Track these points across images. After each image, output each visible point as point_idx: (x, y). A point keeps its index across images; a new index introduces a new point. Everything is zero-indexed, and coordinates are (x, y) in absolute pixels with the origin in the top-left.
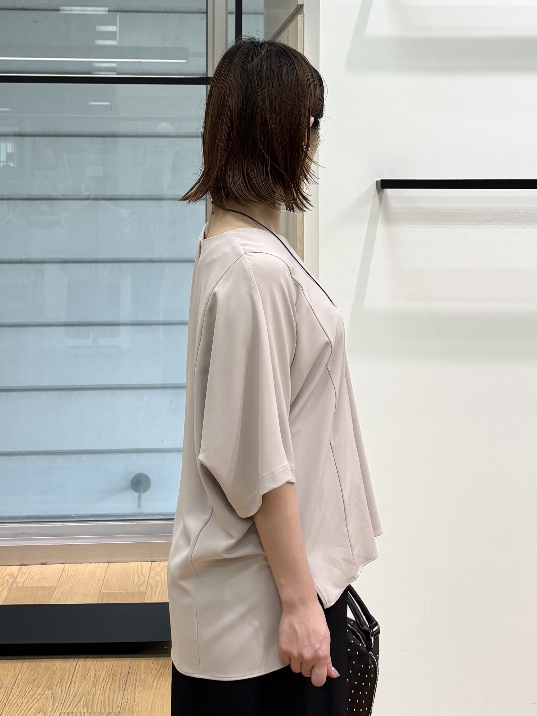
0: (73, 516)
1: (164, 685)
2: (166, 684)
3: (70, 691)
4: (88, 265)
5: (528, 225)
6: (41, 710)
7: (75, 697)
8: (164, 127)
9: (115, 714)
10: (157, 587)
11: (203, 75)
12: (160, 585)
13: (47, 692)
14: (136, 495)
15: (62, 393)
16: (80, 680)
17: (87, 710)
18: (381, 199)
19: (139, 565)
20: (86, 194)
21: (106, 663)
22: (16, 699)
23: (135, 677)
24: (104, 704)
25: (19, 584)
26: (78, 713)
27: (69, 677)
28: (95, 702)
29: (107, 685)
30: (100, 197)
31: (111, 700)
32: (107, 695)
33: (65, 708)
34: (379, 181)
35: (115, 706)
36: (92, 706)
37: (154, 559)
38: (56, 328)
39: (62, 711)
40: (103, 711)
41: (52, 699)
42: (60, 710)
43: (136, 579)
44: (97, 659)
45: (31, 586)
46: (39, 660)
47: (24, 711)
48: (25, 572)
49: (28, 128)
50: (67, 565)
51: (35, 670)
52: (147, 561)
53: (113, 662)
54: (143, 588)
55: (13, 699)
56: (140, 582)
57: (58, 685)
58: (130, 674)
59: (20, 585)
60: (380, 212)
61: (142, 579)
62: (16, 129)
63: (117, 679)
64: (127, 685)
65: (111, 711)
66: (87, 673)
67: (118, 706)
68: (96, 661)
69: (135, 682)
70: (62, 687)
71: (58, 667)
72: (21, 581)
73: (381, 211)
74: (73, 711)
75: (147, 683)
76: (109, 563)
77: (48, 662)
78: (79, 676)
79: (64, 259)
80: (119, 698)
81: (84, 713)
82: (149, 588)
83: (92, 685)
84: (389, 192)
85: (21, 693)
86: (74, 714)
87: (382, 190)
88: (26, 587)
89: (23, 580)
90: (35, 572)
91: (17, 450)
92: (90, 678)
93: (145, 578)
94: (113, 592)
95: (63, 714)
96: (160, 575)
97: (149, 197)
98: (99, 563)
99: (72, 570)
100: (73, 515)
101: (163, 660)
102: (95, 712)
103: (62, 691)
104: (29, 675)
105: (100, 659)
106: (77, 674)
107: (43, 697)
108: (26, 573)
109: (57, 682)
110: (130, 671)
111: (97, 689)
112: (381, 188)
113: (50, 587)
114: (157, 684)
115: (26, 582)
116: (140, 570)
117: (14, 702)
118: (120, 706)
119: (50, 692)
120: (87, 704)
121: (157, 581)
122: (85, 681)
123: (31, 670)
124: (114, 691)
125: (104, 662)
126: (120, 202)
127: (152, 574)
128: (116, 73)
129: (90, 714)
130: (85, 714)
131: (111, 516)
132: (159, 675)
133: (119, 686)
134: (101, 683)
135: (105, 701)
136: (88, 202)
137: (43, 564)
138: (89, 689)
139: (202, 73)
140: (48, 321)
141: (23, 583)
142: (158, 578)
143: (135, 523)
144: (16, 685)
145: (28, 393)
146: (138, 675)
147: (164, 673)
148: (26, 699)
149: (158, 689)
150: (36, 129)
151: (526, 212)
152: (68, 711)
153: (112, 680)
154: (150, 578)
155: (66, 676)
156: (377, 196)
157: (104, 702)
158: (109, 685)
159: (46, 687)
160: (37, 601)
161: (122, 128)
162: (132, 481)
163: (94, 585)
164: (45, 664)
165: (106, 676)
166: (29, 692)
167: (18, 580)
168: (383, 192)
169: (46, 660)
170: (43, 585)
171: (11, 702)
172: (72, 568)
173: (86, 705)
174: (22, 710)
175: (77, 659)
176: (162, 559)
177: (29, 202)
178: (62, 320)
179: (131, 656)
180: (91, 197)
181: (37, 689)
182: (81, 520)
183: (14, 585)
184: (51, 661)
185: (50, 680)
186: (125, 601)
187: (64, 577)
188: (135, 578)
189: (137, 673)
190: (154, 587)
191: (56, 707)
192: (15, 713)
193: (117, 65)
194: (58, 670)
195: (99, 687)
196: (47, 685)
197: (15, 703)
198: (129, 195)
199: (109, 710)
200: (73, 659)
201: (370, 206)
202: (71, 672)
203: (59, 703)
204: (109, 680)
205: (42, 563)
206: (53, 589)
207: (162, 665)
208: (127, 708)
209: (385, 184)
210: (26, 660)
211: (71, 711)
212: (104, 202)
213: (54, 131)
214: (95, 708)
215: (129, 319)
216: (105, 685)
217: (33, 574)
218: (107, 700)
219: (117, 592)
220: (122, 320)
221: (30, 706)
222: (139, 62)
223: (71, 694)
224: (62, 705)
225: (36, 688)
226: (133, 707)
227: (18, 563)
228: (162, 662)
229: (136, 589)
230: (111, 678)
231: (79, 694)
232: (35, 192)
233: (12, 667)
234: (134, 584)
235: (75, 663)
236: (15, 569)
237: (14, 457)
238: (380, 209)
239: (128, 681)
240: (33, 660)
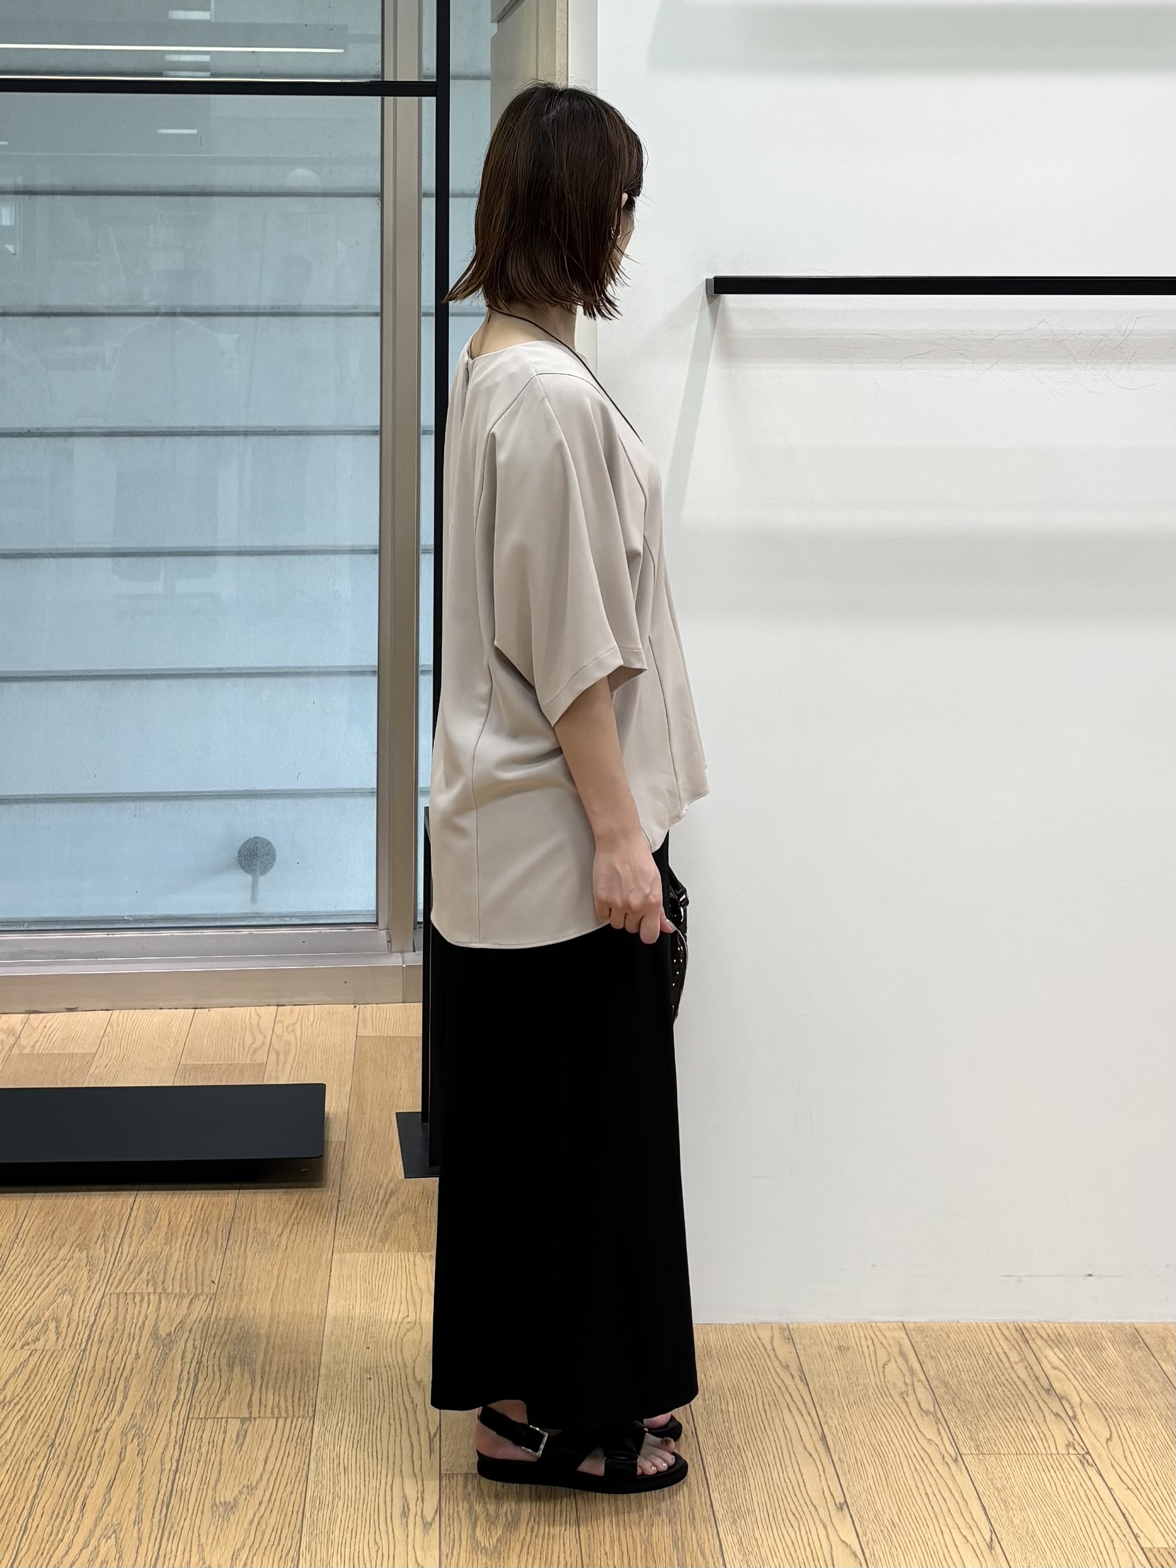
0: (126, 918)
1: (301, 1241)
2: (304, 1239)
3: (121, 1254)
4: (157, 440)
5: (996, 363)
6: (66, 1290)
7: (130, 1264)
8: (301, 176)
9: (207, 1296)
10: (287, 1053)
11: (375, 76)
12: (293, 1051)
13: (76, 1256)
14: (249, 878)
15: (107, 684)
16: (141, 1232)
17: (155, 1290)
18: (714, 313)
19: (253, 1013)
20: (151, 304)
21: (191, 1199)
22: (19, 1268)
23: (246, 1226)
24: (186, 1278)
25: (25, 1048)
26: (137, 1295)
27: (120, 1226)
28: (168, 1273)
29: (192, 1242)
30: (178, 310)
31: (200, 1269)
32: (192, 1261)
33: (112, 1285)
34: (710, 280)
35: (207, 1281)
36: (163, 1282)
37: (282, 1001)
38: (95, 560)
39: (106, 1291)
40: (186, 1292)
41: (88, 1267)
42: (102, 1289)
43: (248, 1040)
44: (172, 1192)
45: (47, 1052)
46: (62, 1194)
47: (34, 1289)
48: (35, 1026)
49: (43, 180)
50: (116, 1012)
51: (54, 1213)
52: (269, 1005)
53: (203, 1199)
54: (261, 1057)
55: (14, 1266)
56: (254, 1046)
57: (99, 1242)
58: (236, 1220)
59: (27, 1051)
60: (713, 337)
61: (259, 1039)
62: (20, 181)
63: (212, 1229)
64: (230, 1243)
65: (200, 1291)
66: (154, 1217)
67: (213, 1282)
68: (170, 1196)
69: (245, 1235)
70: (107, 1245)
71: (100, 1208)
72: (28, 1044)
73: (715, 336)
74: (128, 1292)
75: (268, 1238)
76: (195, 1008)
77: (80, 1197)
78: (139, 1224)
79: (112, 428)
80: (215, 1268)
81: (149, 1294)
82: (273, 1057)
83: (163, 1241)
84: (732, 301)
85: (27, 1258)
86: (128, 1297)
87: (716, 297)
88: (38, 1054)
89: (32, 1043)
90: (55, 1025)
91: (22, 793)
92: (159, 1228)
93: (265, 1037)
94: (204, 1064)
95: (109, 1296)
96: (293, 1031)
97: (273, 311)
98: (176, 1009)
99: (125, 1022)
100: (128, 916)
101: (299, 1194)
102: (168, 1294)
103: (106, 1251)
104: (43, 1223)
105: (178, 1192)
106: (135, 1219)
107: (70, 1264)
108: (38, 1027)
109: (97, 1235)
110: (238, 1214)
111: (173, 1250)
112: (715, 293)
113: (84, 1055)
114: (288, 1239)
115: (38, 1044)
116: (255, 1022)
117: (15, 1273)
118: (216, 1282)
119: (85, 1253)
120: (153, 1278)
121: (288, 1043)
122: (150, 1235)
123: (48, 1212)
124: (205, 1253)
125: (187, 1199)
126: (217, 320)
127: (279, 1029)
128: (209, 74)
129: (160, 1296)
130: (151, 1297)
131: (200, 919)
132: (290, 1223)
133: (216, 1242)
134: (180, 1239)
135: (189, 1273)
136: (157, 319)
137: (70, 1010)
138: (159, 1248)
139: (374, 73)
140: (80, 546)
141: (33, 1046)
142: (291, 1037)
143: (245, 932)
144: (18, 1241)
145: (42, 685)
146: (252, 1222)
147: (300, 1219)
148: (38, 1268)
149: (289, 1250)
150: (59, 181)
151: (992, 339)
152: (117, 1291)
153: (202, 1231)
154: (274, 1038)
155: (113, 1226)
156: (707, 309)
157: (187, 1274)
158: (197, 1239)
159: (75, 1244)
160: (59, 1082)
161: (221, 178)
162: (239, 852)
163: (168, 1050)
164: (73, 1201)
165: (190, 1224)
166: (44, 1254)
167: (23, 1041)
168: (719, 301)
169: (76, 1193)
170: (71, 1050)
171: (8, 1274)
172: (125, 1018)
173: (152, 1280)
174: (31, 1289)
175: (136, 1192)
176: (297, 1000)
177: (44, 319)
178: (108, 545)
179: (238, 1185)
180: (163, 310)
181: (60, 1250)
182: (143, 926)
183: (15, 1051)
184: (85, 1195)
185: (85, 1231)
186: (227, 1081)
187: (111, 1035)
188: (246, 1036)
189: (249, 1219)
190: (282, 1057)
191: (94, 1282)
192: (17, 1294)
193: (211, 58)
194: (99, 1213)
195: (178, 1245)
196: (78, 1242)
197: (17, 1276)
198: (235, 307)
199: (197, 1290)
200: (127, 1192)
201: (694, 326)
202: (124, 1217)
203: (100, 1277)
204: (196, 1230)
205: (67, 1009)
206: (88, 1059)
207: (296, 1205)
208: (231, 1286)
209: (723, 286)
210: (37, 1194)
211: (124, 1292)
212: (186, 319)
213: (89, 183)
214: (169, 1286)
215: (233, 544)
216: (188, 1241)
217: (51, 1030)
218: (192, 1270)
219: (212, 1064)
220: (221, 544)
221: (46, 1282)
222: (253, 52)
223: (123, 1260)
224: (107, 1279)
225: (57, 1248)
226: (241, 1283)
227: (23, 1009)
228: (296, 1197)
229: (248, 1058)
230: (200, 1228)
231: (138, 1258)
232: (55, 301)
233: (11, 1207)
234: (244, 1049)
235: (131, 1200)
236: (16, 1020)
237: (16, 807)
238: (713, 332)
239: (232, 1233)
240: (51, 1194)
